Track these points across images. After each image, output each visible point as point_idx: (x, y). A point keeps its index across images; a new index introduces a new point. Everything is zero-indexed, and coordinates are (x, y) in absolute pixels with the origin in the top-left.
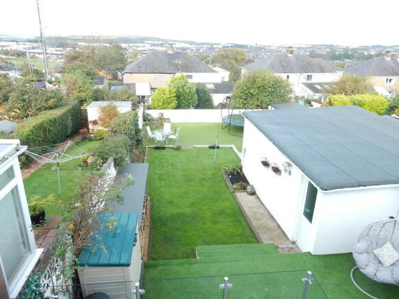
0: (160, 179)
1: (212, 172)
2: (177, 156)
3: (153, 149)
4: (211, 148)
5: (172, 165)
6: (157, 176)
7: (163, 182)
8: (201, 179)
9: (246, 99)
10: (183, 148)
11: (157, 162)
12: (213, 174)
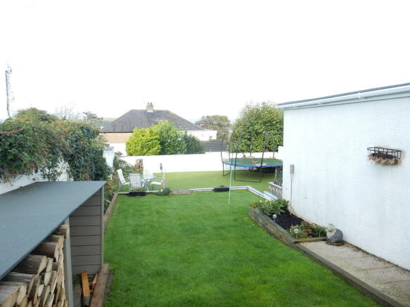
0: (135, 232)
1: (232, 218)
2: (165, 202)
3: (126, 197)
4: (217, 190)
5: (158, 213)
6: (129, 229)
7: (141, 237)
8: (216, 229)
9: (249, 140)
10: (174, 192)
11: (131, 211)
12: (235, 220)
